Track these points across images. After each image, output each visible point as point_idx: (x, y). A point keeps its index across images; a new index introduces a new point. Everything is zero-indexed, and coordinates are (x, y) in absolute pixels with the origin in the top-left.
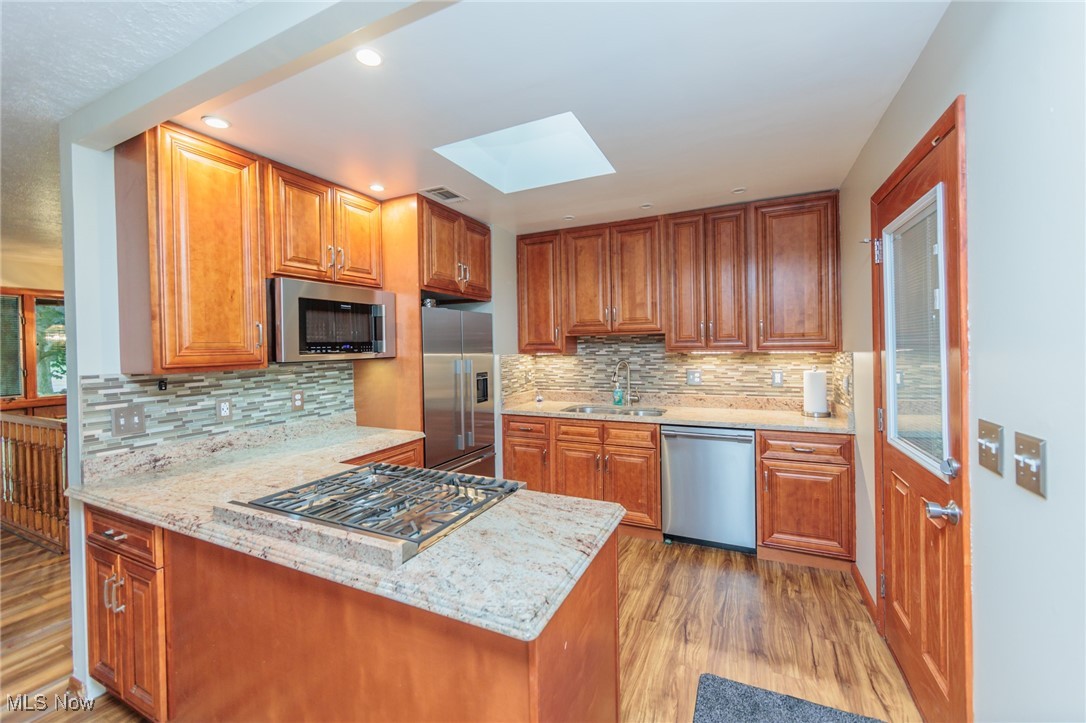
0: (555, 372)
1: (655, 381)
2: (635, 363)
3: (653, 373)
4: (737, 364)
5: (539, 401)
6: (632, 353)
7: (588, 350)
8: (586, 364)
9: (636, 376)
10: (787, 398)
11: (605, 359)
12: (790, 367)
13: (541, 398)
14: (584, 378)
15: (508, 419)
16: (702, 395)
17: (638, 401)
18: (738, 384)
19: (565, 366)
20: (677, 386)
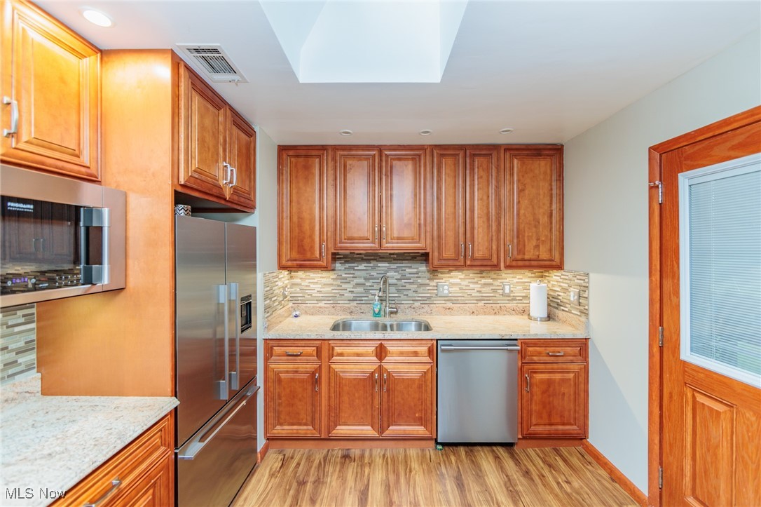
0: (312, 286)
1: (410, 293)
2: (393, 277)
3: (408, 286)
4: (476, 278)
5: (296, 316)
6: (390, 269)
7: (347, 265)
8: (345, 278)
9: (393, 289)
10: (513, 305)
11: (363, 274)
12: (515, 280)
13: (297, 313)
14: (342, 292)
15: (270, 344)
16: (449, 305)
17: (396, 313)
18: (478, 294)
19: (324, 281)
20: (429, 298)
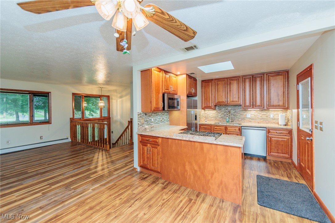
0: (210, 114)
1: (238, 117)
2: (232, 112)
3: (237, 115)
4: (260, 112)
5: (206, 121)
6: (231, 110)
7: (219, 109)
8: (219, 112)
9: (232, 115)
10: (274, 121)
11: (224, 111)
12: (275, 113)
13: (206, 120)
14: (218, 116)
15: (201, 125)
16: (251, 120)
17: (233, 121)
18: (261, 117)
19: (213, 113)
20: (244, 118)
